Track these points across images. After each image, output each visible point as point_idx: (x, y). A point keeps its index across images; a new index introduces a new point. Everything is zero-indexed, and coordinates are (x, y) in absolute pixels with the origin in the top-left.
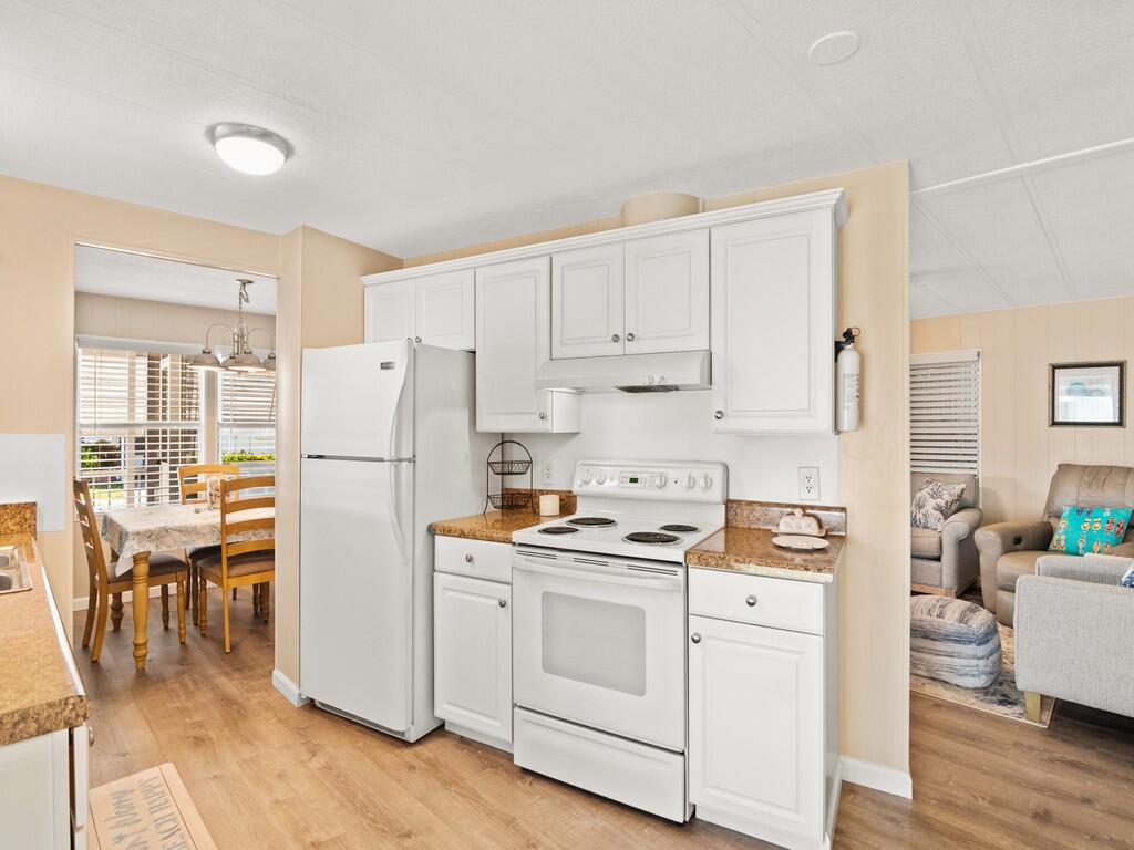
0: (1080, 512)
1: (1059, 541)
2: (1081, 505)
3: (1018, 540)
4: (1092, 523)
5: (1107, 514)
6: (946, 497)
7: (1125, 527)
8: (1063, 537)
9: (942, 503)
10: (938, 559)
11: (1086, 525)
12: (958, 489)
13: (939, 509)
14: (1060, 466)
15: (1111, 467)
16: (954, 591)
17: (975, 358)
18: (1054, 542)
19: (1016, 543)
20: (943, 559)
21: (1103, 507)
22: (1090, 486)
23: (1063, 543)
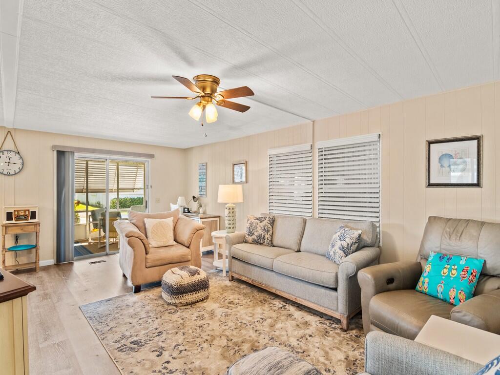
0: (441, 258)
1: (423, 283)
2: (444, 252)
3: (390, 281)
4: (450, 270)
5: (463, 262)
6: (348, 240)
7: (478, 276)
8: (427, 280)
9: (345, 244)
10: (335, 289)
11: (445, 271)
12: (356, 234)
13: (342, 249)
14: (430, 218)
15: (468, 221)
16: (346, 316)
17: (376, 139)
18: (420, 284)
19: (388, 283)
20: (339, 289)
21: (460, 256)
22: (450, 236)
23: (426, 285)
